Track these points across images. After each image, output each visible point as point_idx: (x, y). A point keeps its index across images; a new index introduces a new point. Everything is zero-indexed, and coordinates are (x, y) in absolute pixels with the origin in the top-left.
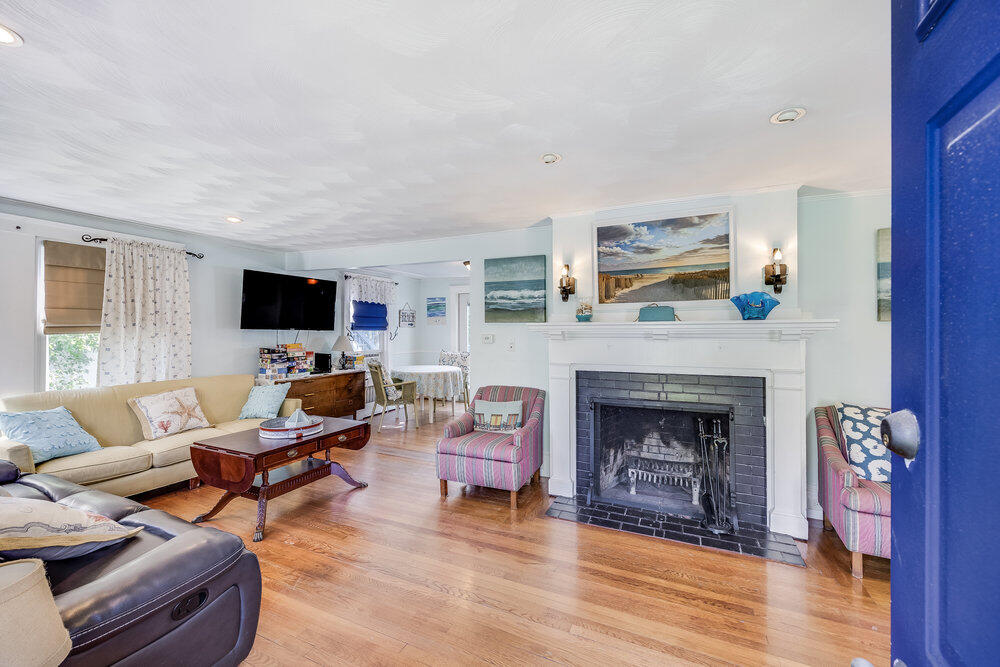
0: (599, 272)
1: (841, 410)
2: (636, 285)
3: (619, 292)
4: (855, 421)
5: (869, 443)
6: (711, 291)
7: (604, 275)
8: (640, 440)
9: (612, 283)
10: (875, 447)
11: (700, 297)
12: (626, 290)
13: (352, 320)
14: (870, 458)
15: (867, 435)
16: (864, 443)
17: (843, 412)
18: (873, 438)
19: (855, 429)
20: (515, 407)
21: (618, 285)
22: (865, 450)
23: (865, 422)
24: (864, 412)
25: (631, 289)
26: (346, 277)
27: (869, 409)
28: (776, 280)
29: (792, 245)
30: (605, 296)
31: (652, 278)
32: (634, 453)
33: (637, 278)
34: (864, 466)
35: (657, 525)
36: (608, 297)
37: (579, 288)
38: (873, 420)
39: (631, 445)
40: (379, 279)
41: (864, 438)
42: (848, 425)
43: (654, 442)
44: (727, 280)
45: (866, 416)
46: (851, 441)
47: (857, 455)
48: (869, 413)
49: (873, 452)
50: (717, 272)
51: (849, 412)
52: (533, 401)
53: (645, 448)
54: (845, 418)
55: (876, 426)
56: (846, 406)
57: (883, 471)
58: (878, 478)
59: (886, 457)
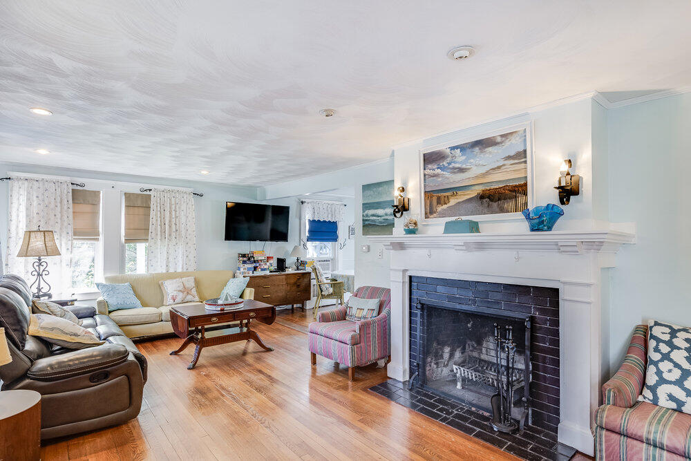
0: (425, 192)
1: (651, 329)
2: (453, 202)
3: (440, 208)
4: (658, 340)
5: (665, 366)
6: (510, 204)
7: (428, 194)
8: (480, 343)
9: (435, 198)
10: (670, 371)
11: (502, 210)
12: (445, 207)
13: (307, 234)
14: (662, 381)
15: (666, 357)
16: (661, 365)
18: (671, 360)
19: (657, 350)
20: (373, 303)
21: (439, 202)
22: (659, 373)
23: (669, 343)
24: (674, 333)
25: (448, 205)
26: (302, 202)
27: (679, 330)
30: (430, 212)
31: (464, 195)
32: (475, 354)
33: (453, 195)
34: (653, 389)
35: (448, 413)
36: (432, 212)
37: (412, 206)
38: (679, 341)
39: (473, 346)
40: (330, 202)
41: (662, 360)
42: (652, 343)
43: (492, 346)
44: (525, 194)
45: (673, 337)
46: (650, 362)
47: (651, 377)
48: (678, 334)
49: (666, 376)
50: (516, 186)
51: (657, 331)
53: (484, 350)
54: (653, 337)
55: (679, 348)
56: (656, 324)
57: (671, 397)
58: (664, 402)
59: (679, 383)
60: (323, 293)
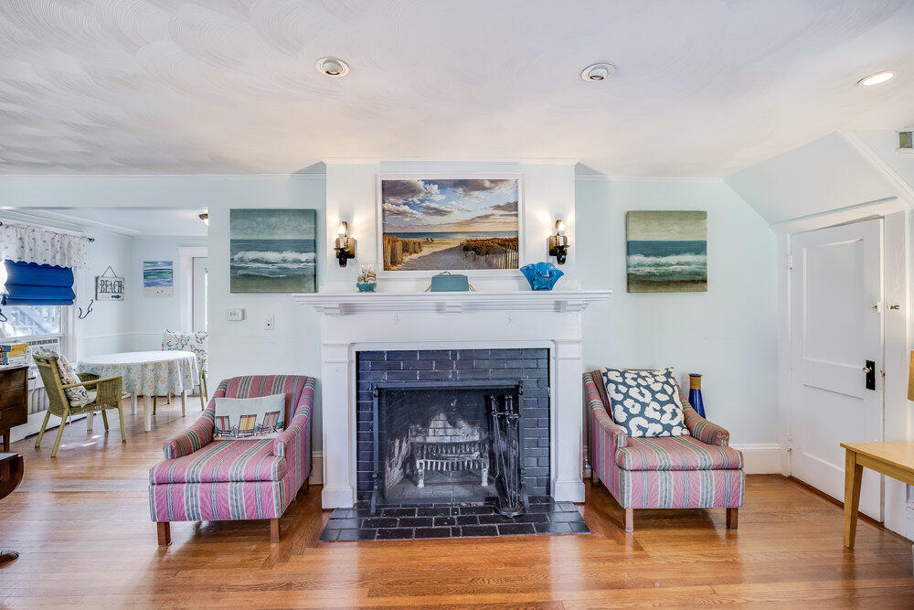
0: (384, 234)
1: (605, 374)
2: (426, 251)
3: (407, 258)
4: (616, 383)
5: (628, 403)
6: (500, 260)
7: (389, 237)
8: (426, 425)
9: (399, 247)
10: (633, 406)
11: (491, 266)
12: (415, 256)
13: (4, 290)
14: (631, 416)
15: (627, 396)
16: (625, 403)
17: (607, 376)
18: (631, 398)
19: (617, 391)
20: (274, 402)
21: (406, 249)
22: (626, 410)
23: (624, 384)
24: (622, 374)
25: (420, 255)
27: (626, 371)
28: (558, 251)
29: (570, 219)
30: (392, 262)
31: (444, 244)
32: (419, 439)
33: (427, 242)
34: (625, 424)
35: (451, 522)
36: (394, 263)
37: (359, 252)
38: (629, 382)
39: (417, 430)
41: (625, 399)
42: (611, 387)
43: (440, 424)
44: (516, 249)
45: (624, 378)
46: (614, 402)
47: (620, 414)
48: (626, 376)
49: (632, 411)
50: (506, 240)
51: (612, 376)
52: (301, 392)
53: (431, 431)
54: (609, 381)
55: (633, 387)
56: (609, 370)
57: (640, 427)
58: (636, 433)
59: (641, 414)
60: (74, 404)
